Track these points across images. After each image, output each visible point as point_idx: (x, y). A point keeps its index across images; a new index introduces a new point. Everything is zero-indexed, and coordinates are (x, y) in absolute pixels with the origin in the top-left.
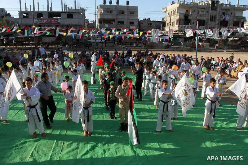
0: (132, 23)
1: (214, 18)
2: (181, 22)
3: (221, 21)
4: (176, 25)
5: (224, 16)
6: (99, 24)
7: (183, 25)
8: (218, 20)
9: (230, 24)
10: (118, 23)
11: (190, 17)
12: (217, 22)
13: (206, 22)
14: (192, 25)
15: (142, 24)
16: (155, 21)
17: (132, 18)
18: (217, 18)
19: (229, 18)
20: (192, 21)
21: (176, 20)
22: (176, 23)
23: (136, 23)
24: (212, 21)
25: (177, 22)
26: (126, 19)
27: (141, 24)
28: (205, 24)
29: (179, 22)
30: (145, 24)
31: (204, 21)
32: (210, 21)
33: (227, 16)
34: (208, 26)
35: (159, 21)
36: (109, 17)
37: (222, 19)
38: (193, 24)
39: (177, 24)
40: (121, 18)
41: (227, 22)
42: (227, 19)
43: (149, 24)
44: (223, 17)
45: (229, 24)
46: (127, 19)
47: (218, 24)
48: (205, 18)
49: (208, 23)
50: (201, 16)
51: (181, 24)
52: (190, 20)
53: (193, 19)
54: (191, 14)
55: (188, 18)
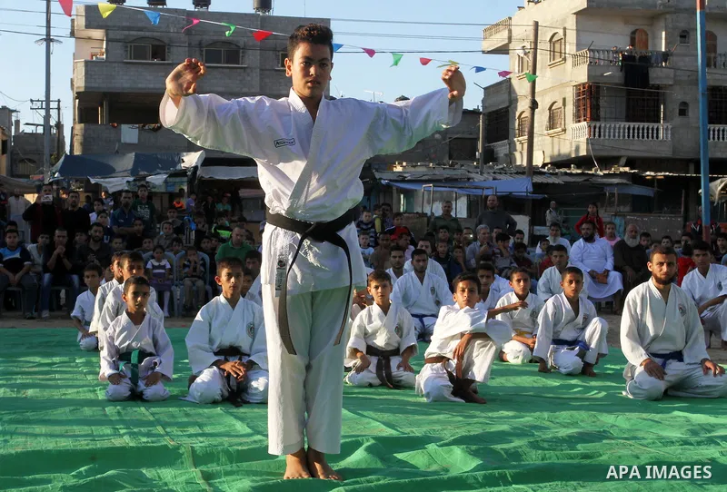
2: (602, 102)
4: (571, 125)
6: (79, 127)
7: (617, 119)
11: (658, 75)
14: (678, 120)
20: (677, 95)
21: (570, 95)
22: (570, 109)
25: (577, 104)
29: (591, 100)
38: (683, 112)
39: (578, 118)
40: (222, 87)
51: (602, 114)
52: (658, 87)
53: (677, 82)
54: (665, 56)
55: (646, 77)
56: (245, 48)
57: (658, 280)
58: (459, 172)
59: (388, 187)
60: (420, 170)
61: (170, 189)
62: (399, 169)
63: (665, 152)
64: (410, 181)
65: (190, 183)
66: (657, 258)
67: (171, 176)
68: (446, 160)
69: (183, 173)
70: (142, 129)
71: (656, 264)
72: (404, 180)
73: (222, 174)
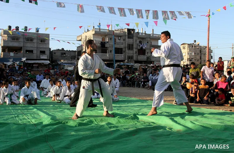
0: (43, 52)
1: (131, 46)
2: (98, 50)
3: (139, 50)
5: (141, 44)
6: (2, 53)
7: (100, 53)
8: (136, 48)
9: (148, 53)
10: (26, 52)
11: (107, 45)
12: (135, 50)
13: (124, 50)
14: (110, 53)
15: (55, 53)
16: (69, 51)
17: (42, 46)
18: (135, 46)
19: (146, 46)
20: (110, 49)
23: (47, 53)
24: (130, 49)
26: (35, 47)
27: (53, 53)
28: (123, 52)
30: (59, 54)
31: (122, 49)
32: (128, 49)
33: (144, 44)
34: (126, 54)
35: (74, 51)
36: (15, 44)
37: (139, 48)
38: (111, 52)
40: (29, 46)
41: (145, 50)
42: (144, 48)
43: (62, 54)
44: (140, 46)
45: (146, 53)
46: (37, 48)
47: (136, 52)
48: (122, 46)
49: (126, 51)
50: (118, 44)
52: (106, 48)
53: (110, 47)
54: (108, 42)
55: (105, 46)
56: (34, 39)
57: (109, 82)
58: (73, 62)
59: (60, 64)
60: (66, 61)
61: (20, 64)
62: (62, 61)
63: (108, 59)
64: (64, 63)
65: (24, 63)
66: (109, 78)
67: (20, 62)
68: (70, 59)
69: (22, 62)
70: (14, 53)
71: (109, 79)
72: (63, 63)
73: (30, 62)
